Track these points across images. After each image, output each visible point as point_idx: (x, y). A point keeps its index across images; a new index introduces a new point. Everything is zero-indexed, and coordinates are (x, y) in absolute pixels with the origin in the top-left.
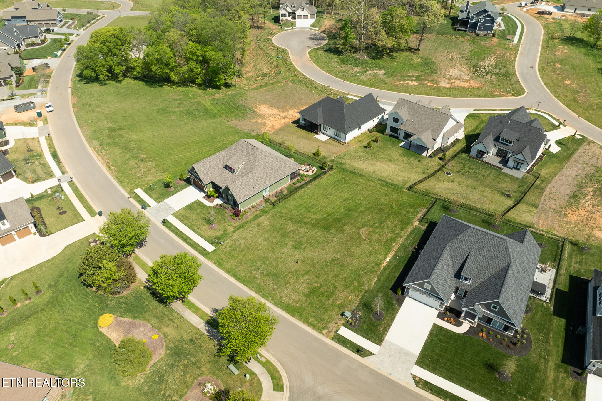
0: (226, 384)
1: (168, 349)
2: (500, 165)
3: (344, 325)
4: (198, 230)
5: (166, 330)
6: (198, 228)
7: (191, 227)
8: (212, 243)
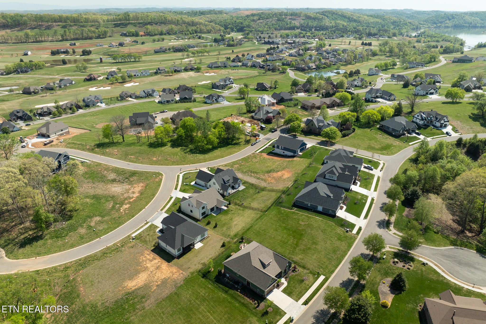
0: (390, 259)
1: (387, 277)
2: (235, 190)
3: (351, 232)
4: (310, 285)
5: (378, 281)
6: (308, 285)
7: (307, 290)
8: (318, 277)
